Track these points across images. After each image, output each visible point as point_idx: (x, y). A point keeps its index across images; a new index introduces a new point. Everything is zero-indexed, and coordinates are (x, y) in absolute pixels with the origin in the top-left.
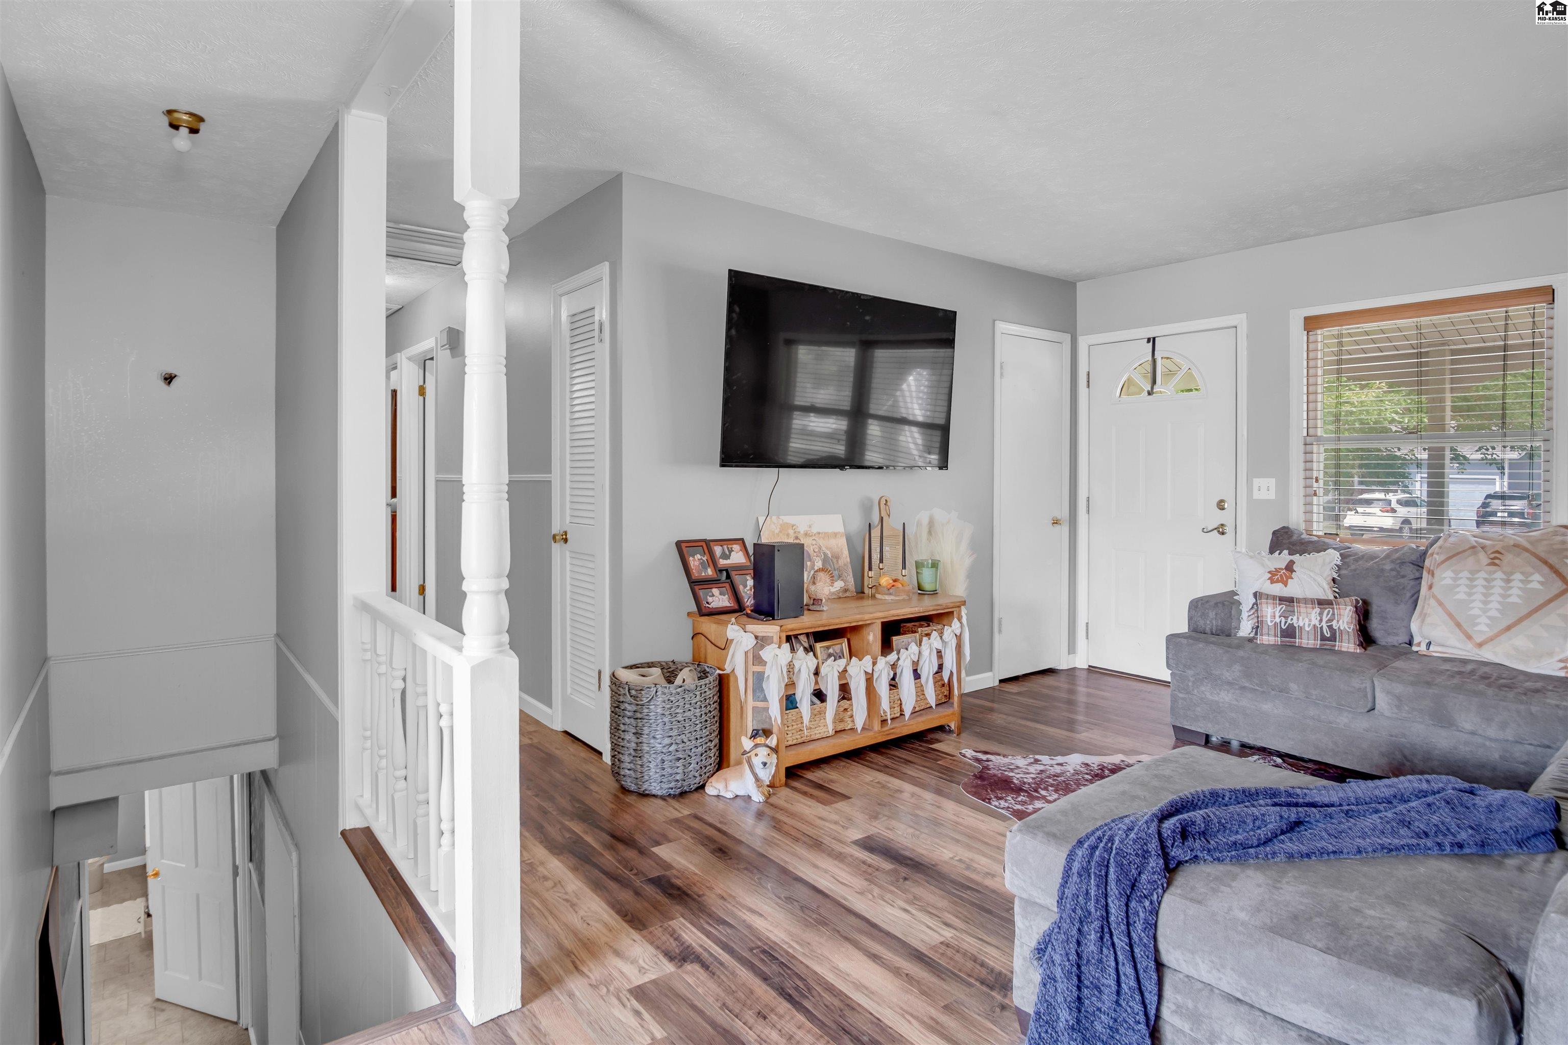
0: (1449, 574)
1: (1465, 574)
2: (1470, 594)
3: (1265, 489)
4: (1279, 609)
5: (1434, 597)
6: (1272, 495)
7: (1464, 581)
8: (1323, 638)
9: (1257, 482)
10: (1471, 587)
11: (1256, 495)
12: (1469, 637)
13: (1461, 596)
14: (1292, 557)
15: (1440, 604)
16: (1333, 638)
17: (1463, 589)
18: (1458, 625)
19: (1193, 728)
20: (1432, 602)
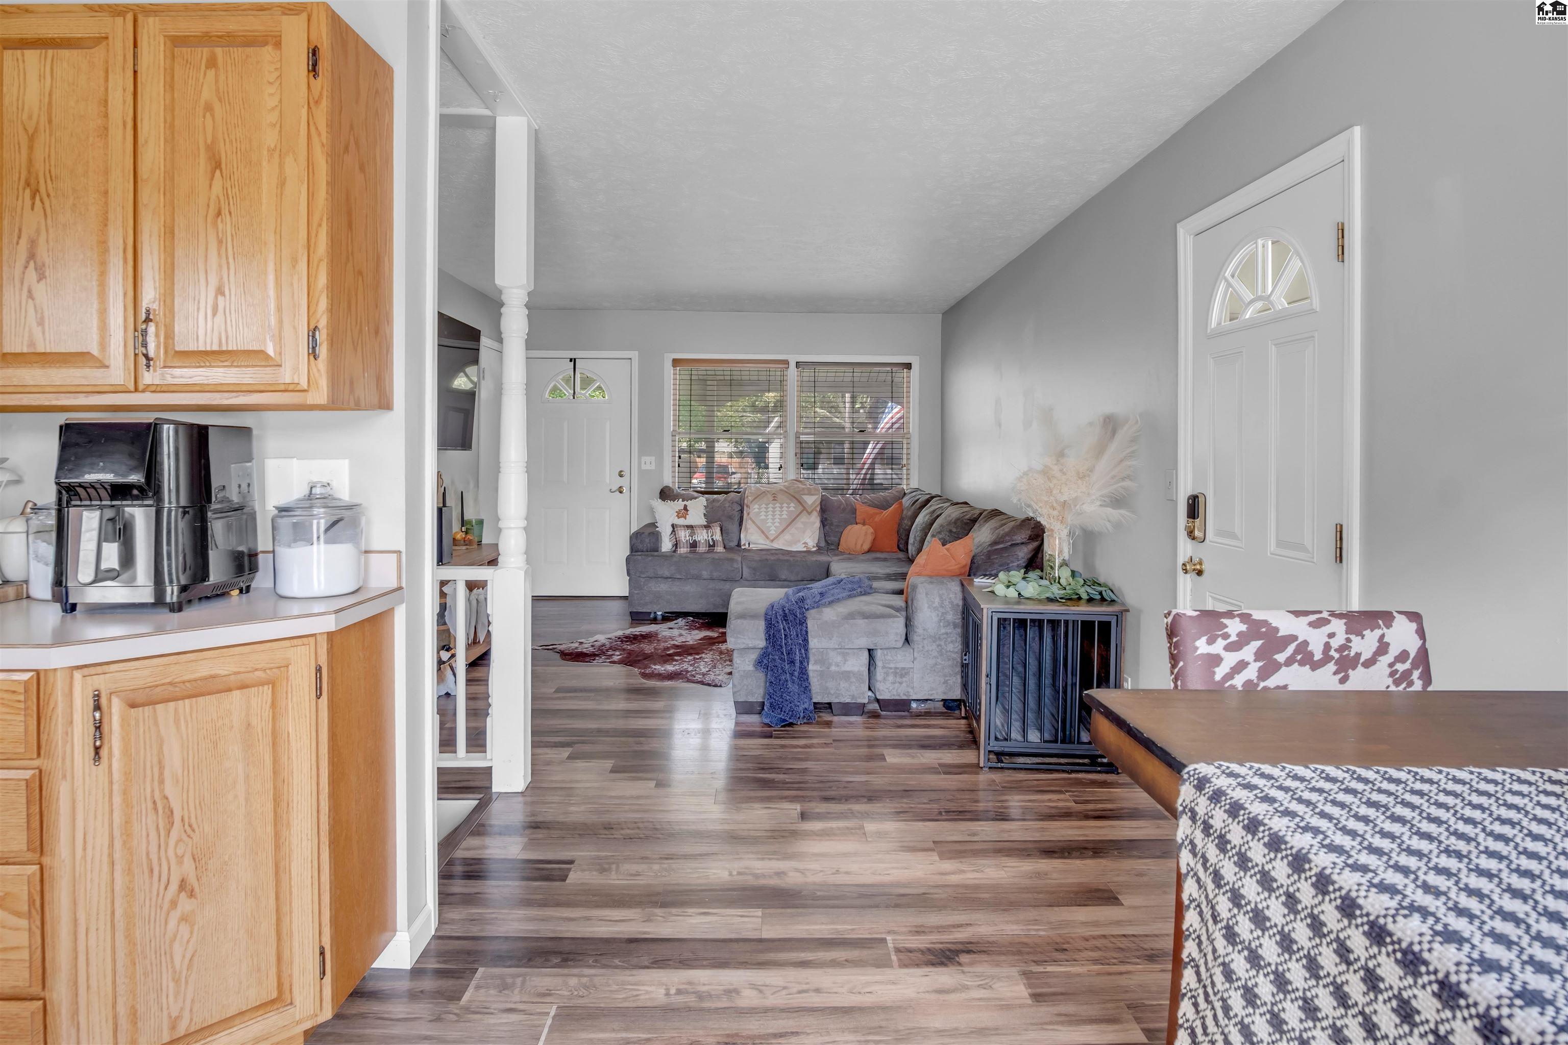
0: (756, 506)
1: (764, 506)
2: (766, 516)
3: (649, 462)
4: (688, 532)
5: (751, 519)
6: (653, 467)
7: (763, 509)
8: (710, 546)
9: (644, 459)
10: (767, 512)
11: (644, 467)
12: (767, 538)
13: (763, 517)
14: (685, 502)
15: (754, 522)
16: (714, 546)
17: (763, 513)
18: (763, 532)
19: (644, 610)
20: (750, 521)
